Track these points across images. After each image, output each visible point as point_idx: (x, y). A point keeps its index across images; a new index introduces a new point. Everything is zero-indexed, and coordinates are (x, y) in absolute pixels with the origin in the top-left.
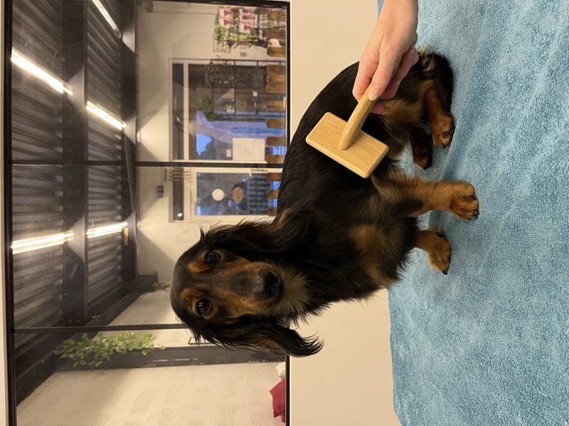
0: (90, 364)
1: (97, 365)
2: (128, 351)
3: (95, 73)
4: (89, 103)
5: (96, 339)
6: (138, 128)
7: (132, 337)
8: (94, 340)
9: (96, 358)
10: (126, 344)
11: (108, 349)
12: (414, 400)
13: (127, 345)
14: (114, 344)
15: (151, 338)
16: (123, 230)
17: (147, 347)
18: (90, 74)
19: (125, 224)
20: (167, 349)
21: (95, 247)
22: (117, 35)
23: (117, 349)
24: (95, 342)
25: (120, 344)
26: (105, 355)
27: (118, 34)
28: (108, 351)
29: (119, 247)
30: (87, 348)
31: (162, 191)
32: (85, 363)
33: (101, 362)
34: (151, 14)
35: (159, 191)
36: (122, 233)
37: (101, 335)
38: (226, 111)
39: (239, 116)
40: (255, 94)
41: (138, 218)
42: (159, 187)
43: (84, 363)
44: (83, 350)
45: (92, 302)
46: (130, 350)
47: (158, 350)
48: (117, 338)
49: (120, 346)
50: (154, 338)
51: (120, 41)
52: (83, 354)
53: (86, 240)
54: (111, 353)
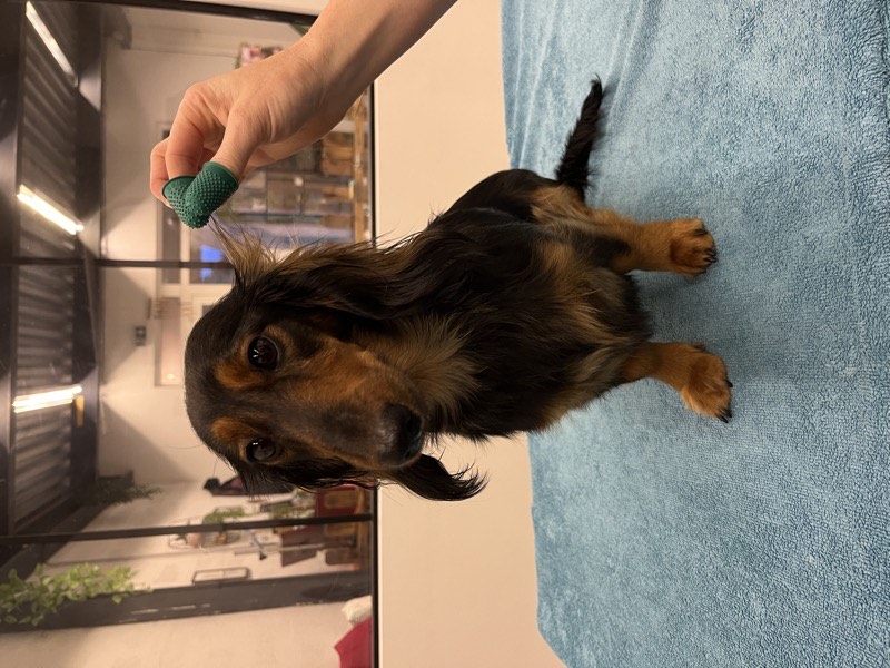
0: (23, 621)
1: (35, 623)
2: (89, 598)
3: (35, 140)
4: (23, 188)
5: (33, 579)
6: (103, 231)
7: (97, 575)
8: (28, 581)
9: (34, 610)
10: (84, 584)
11: (53, 596)
12: (572, 599)
13: (87, 588)
14: (63, 587)
15: (129, 575)
16: (74, 401)
17: (122, 589)
18: (26, 142)
19: (77, 389)
20: (157, 592)
21: (27, 428)
22: (69, 81)
23: (69, 594)
24: (31, 584)
25: (75, 585)
26: (48, 604)
27: (73, 79)
28: (55, 599)
29: (68, 429)
30: (17, 595)
31: (144, 336)
32: (15, 620)
33: (42, 617)
34: (128, 52)
35: (138, 336)
36: (73, 406)
37: (41, 572)
38: (251, 207)
39: (271, 215)
40: (299, 182)
41: (102, 380)
42: (138, 329)
43: (13, 620)
44: (10, 597)
45: (20, 522)
46: (93, 594)
47: (142, 594)
48: (68, 577)
49: (75, 589)
50: (134, 574)
51: (76, 92)
52: (10, 604)
53: (13, 415)
54: (59, 601)
